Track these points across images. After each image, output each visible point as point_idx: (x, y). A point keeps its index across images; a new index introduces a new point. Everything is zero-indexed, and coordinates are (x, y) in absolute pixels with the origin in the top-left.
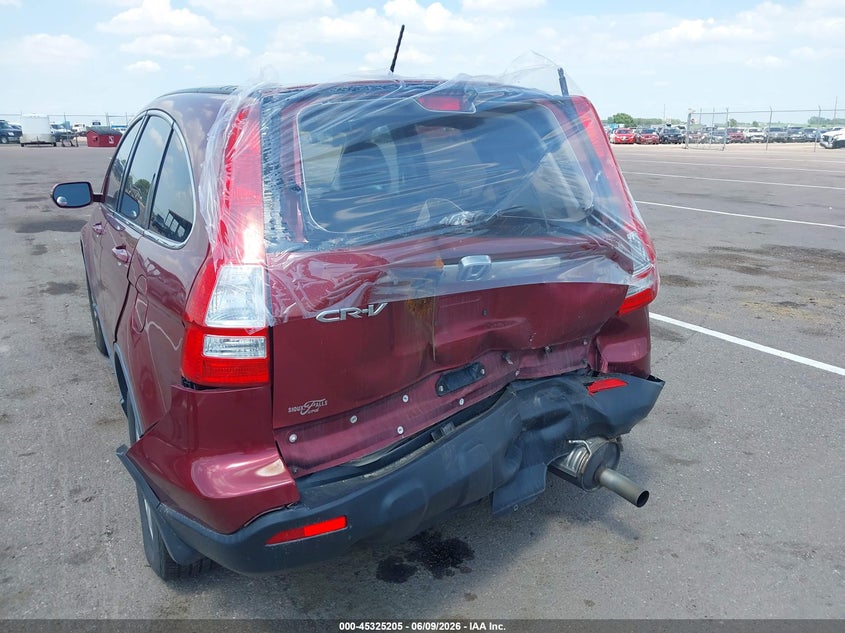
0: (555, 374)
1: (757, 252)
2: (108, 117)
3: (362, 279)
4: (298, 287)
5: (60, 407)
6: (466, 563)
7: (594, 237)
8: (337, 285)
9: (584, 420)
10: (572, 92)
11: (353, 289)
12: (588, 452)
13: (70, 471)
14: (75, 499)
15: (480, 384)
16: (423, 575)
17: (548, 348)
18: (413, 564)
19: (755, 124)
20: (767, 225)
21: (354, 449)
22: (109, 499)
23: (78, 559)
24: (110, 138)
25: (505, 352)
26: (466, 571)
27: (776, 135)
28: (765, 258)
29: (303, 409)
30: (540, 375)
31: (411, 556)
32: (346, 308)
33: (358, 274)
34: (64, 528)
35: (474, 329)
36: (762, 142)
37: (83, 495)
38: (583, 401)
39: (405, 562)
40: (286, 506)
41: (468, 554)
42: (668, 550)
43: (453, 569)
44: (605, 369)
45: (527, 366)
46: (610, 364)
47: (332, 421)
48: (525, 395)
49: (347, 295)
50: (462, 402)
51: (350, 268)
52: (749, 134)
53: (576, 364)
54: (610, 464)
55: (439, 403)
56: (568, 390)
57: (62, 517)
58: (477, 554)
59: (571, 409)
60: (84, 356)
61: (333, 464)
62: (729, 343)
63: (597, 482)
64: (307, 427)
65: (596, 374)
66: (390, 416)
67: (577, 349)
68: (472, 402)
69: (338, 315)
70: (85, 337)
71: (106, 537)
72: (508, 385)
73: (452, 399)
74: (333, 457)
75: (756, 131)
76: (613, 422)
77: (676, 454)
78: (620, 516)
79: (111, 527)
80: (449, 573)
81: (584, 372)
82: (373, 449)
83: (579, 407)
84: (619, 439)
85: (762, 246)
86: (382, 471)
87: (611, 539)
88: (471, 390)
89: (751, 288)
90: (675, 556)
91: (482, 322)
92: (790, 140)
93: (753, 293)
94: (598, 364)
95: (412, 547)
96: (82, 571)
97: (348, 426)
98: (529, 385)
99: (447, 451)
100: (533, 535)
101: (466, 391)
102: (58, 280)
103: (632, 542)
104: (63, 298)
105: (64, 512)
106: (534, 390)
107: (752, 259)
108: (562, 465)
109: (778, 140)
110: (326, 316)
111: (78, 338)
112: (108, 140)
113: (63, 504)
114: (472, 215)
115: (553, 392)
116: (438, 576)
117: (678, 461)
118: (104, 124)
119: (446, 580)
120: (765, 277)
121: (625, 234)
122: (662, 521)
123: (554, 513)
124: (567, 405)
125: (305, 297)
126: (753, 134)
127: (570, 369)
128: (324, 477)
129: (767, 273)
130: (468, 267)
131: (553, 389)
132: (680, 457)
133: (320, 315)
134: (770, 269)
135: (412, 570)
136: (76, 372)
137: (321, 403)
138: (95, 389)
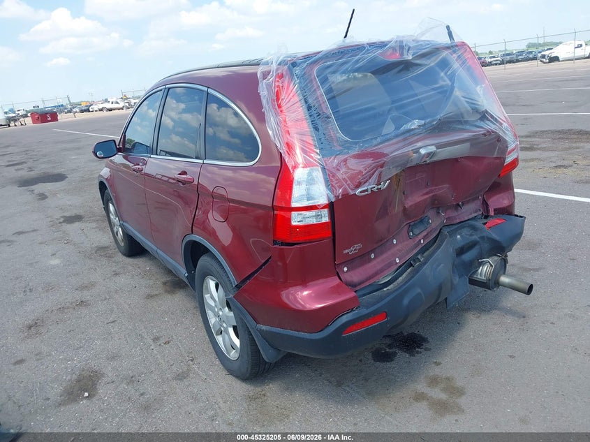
0: (466, 219)
1: (527, 137)
2: (43, 101)
3: (377, 167)
4: (344, 176)
5: (116, 291)
6: (426, 345)
7: (487, 127)
8: (364, 172)
9: (486, 246)
10: (457, 40)
11: (373, 174)
12: (492, 266)
13: (145, 328)
14: (159, 343)
15: (429, 229)
16: (402, 356)
17: (460, 203)
18: (394, 350)
19: (491, 53)
20: (526, 118)
21: (377, 274)
22: (180, 341)
23: (181, 377)
24: (48, 116)
25: (438, 208)
26: (427, 350)
27: (508, 58)
28: (533, 139)
29: (351, 251)
30: (458, 221)
31: (390, 346)
32: (370, 186)
33: (374, 165)
34: (162, 361)
35: (424, 194)
36: (500, 64)
37: (162, 341)
38: (484, 234)
39: (388, 350)
40: (352, 309)
41: (425, 340)
42: (547, 321)
43: (419, 350)
44: (492, 213)
45: (451, 216)
46: (495, 210)
47: (362, 258)
48: (452, 234)
49: (370, 178)
50: (422, 242)
51: (369, 161)
52: (490, 60)
53: (476, 212)
54: (502, 272)
55: (411, 243)
56: (474, 228)
57: (156, 355)
58: (429, 339)
59: (478, 239)
60: (113, 259)
61: (367, 284)
62: (533, 195)
63: (497, 284)
64: (353, 262)
65: (486, 217)
66: (389, 253)
67: (475, 202)
68: (427, 241)
69: (367, 190)
70: (107, 247)
71: (191, 363)
72: (441, 229)
73: (417, 240)
74: (367, 280)
75: (494, 57)
76: (504, 245)
77: (527, 265)
78: (509, 305)
79: (191, 356)
80: (418, 353)
81: (480, 216)
82: (386, 273)
83: (482, 238)
84: (506, 256)
85: (529, 132)
86: (392, 286)
87: (509, 319)
88: (425, 234)
89: (532, 160)
90: (552, 323)
91: (428, 190)
92: (518, 61)
93: (535, 163)
94: (488, 211)
95: (388, 341)
96: (187, 383)
97: (370, 260)
98: (454, 227)
99: (426, 269)
100: (459, 324)
101: (424, 234)
102: (67, 214)
103: (522, 319)
104: (77, 225)
105: (155, 352)
106: (456, 230)
107: (527, 142)
108: (475, 276)
109: (510, 62)
110: (361, 192)
111: (101, 249)
112: (47, 118)
113: (152, 347)
114: (423, 122)
115: (466, 231)
116: (412, 354)
117: (530, 270)
118: (41, 107)
119: (418, 356)
120: (539, 151)
121: (501, 124)
122: (536, 305)
123: (468, 309)
124: (475, 237)
125: (349, 182)
126: (492, 59)
127: (474, 215)
128: (364, 292)
129: (539, 149)
130: (425, 154)
131: (465, 229)
132: (530, 267)
133: (358, 192)
134: (540, 146)
135: (395, 354)
136: (114, 269)
137: (359, 246)
138: (132, 277)
